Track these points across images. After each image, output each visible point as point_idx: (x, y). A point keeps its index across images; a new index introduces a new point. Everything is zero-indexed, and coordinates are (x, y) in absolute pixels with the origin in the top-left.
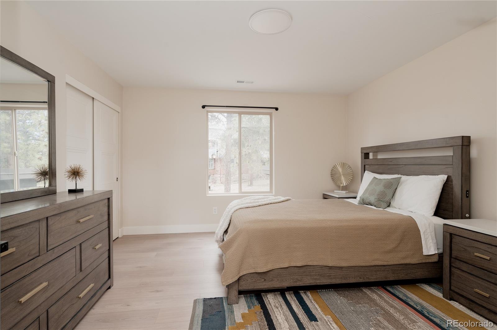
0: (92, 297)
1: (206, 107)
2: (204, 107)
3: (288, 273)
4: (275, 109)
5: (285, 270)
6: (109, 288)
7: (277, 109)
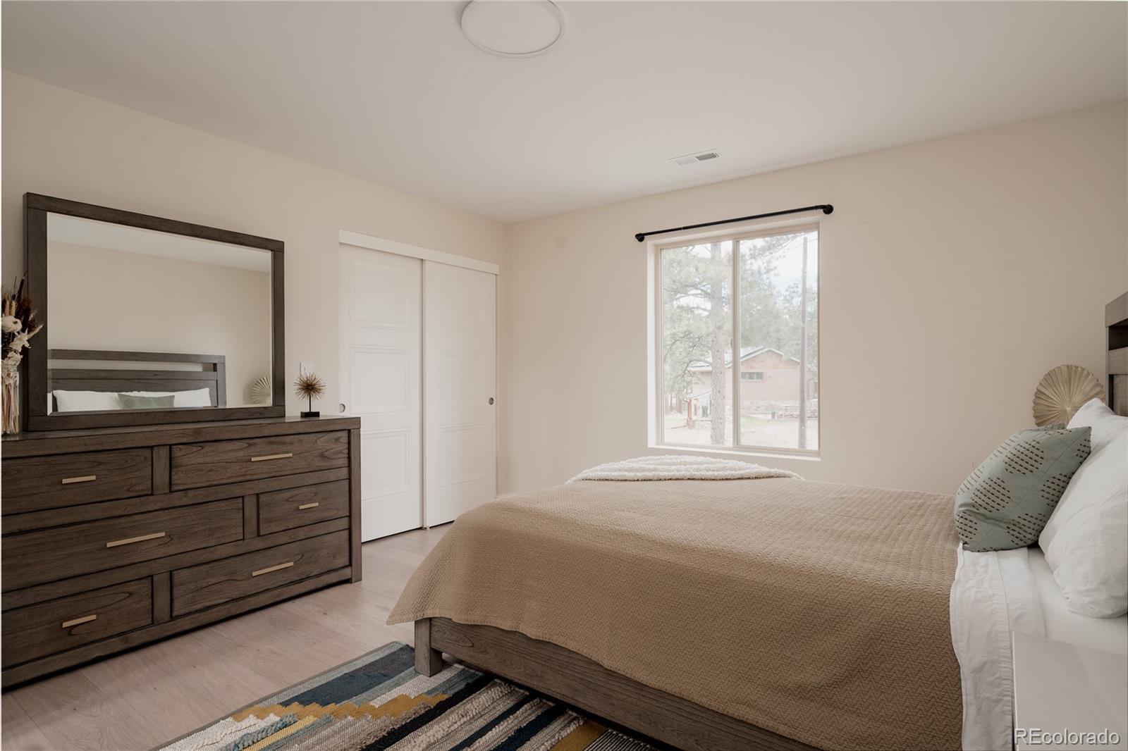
0: (293, 583)
1: (645, 237)
2: (641, 237)
3: (514, 646)
4: (822, 210)
5: (510, 638)
6: (348, 581)
7: (828, 209)
